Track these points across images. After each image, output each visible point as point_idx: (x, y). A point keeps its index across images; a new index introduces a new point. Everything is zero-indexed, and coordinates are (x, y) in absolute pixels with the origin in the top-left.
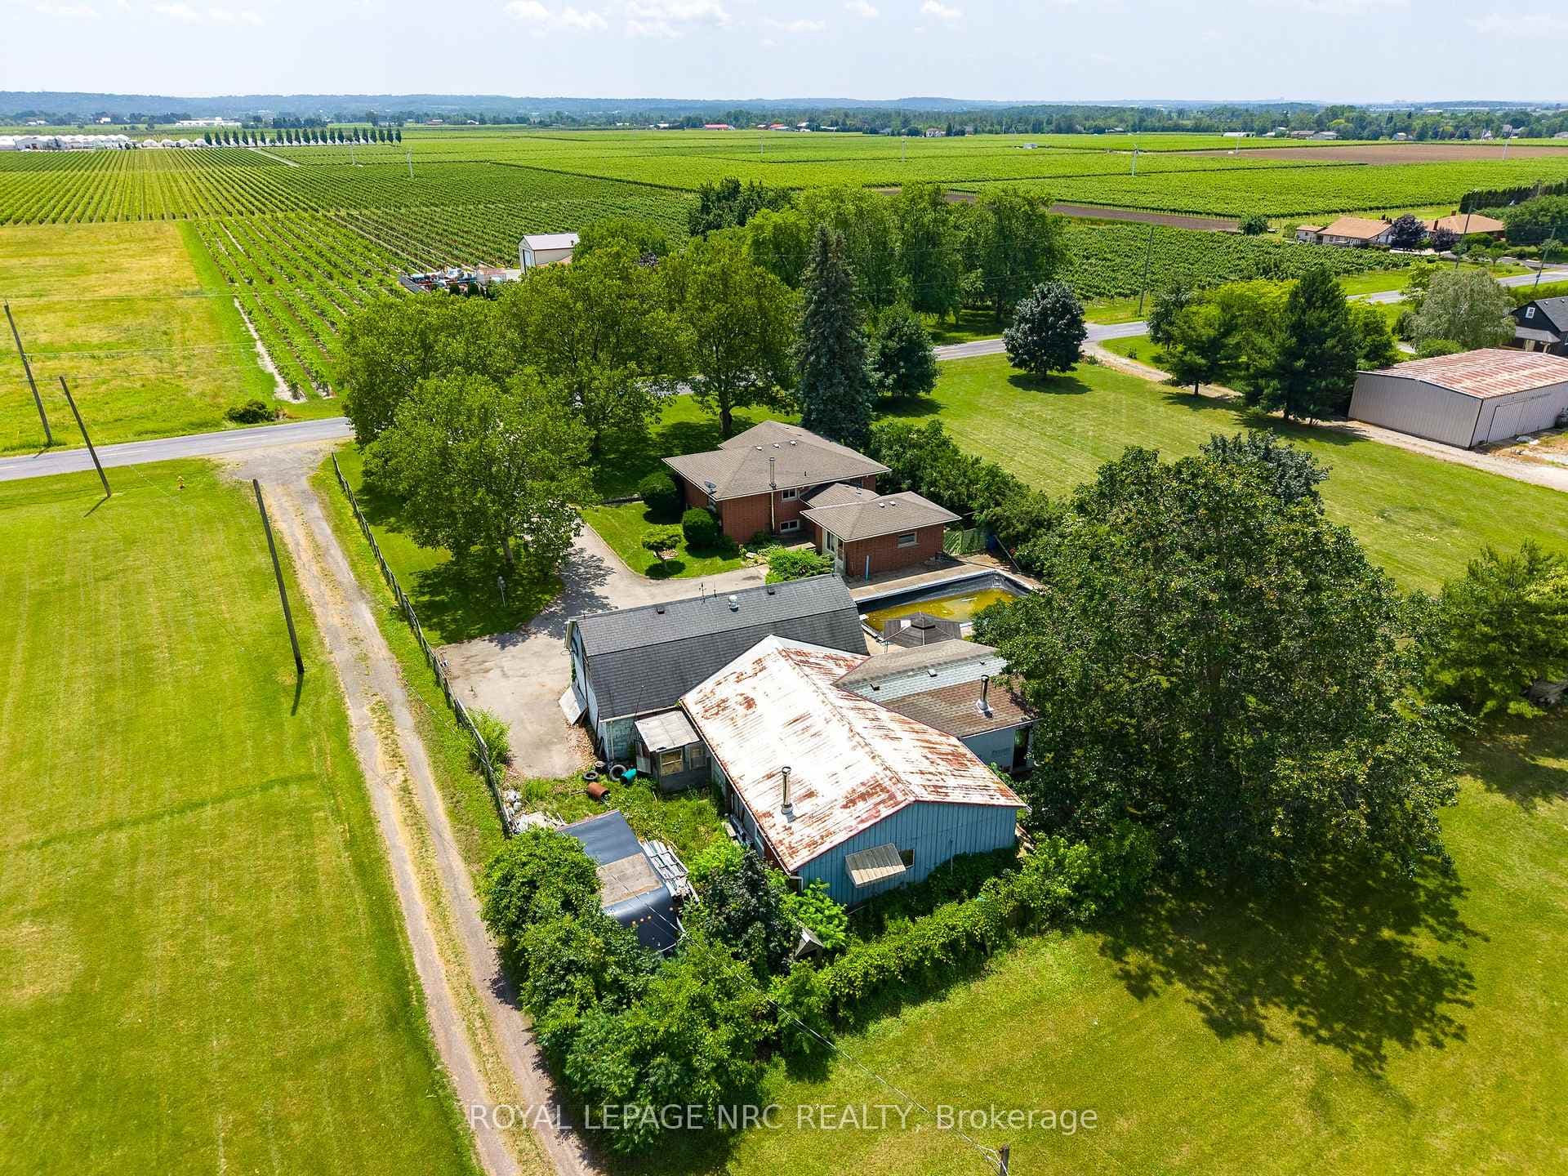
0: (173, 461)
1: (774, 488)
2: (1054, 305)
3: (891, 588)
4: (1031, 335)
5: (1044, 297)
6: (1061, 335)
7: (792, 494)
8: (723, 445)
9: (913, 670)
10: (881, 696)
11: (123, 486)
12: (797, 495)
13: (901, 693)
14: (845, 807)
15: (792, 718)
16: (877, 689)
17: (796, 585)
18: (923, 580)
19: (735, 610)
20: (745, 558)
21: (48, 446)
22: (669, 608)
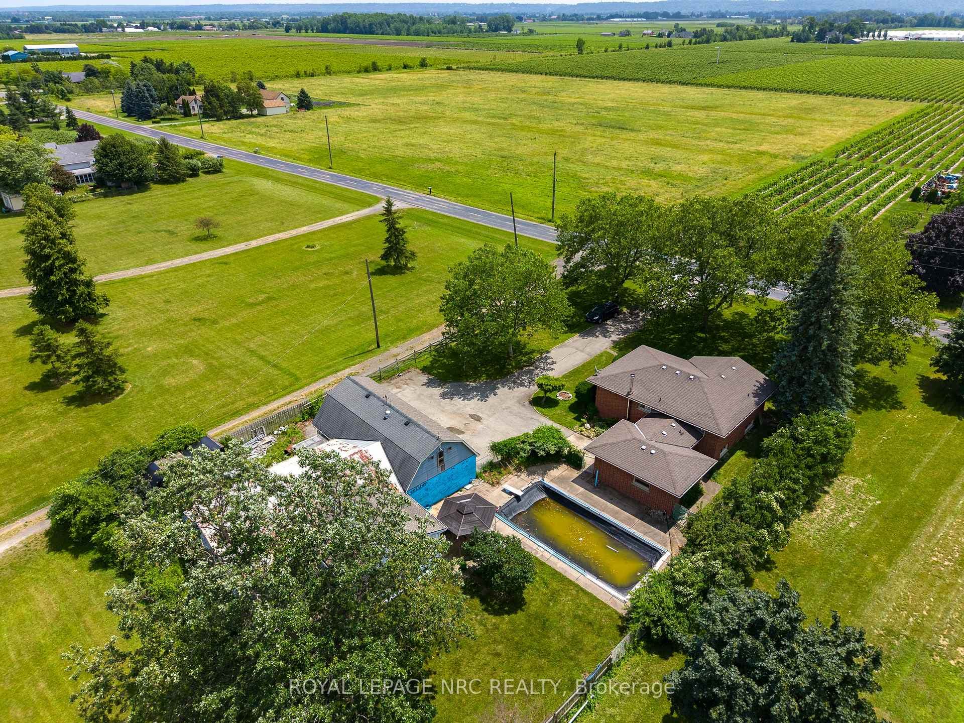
1: (628, 395)
3: (587, 499)
17: (419, 430)
18: (615, 515)
19: (385, 419)
20: (583, 425)
21: (550, 221)
22: (371, 397)
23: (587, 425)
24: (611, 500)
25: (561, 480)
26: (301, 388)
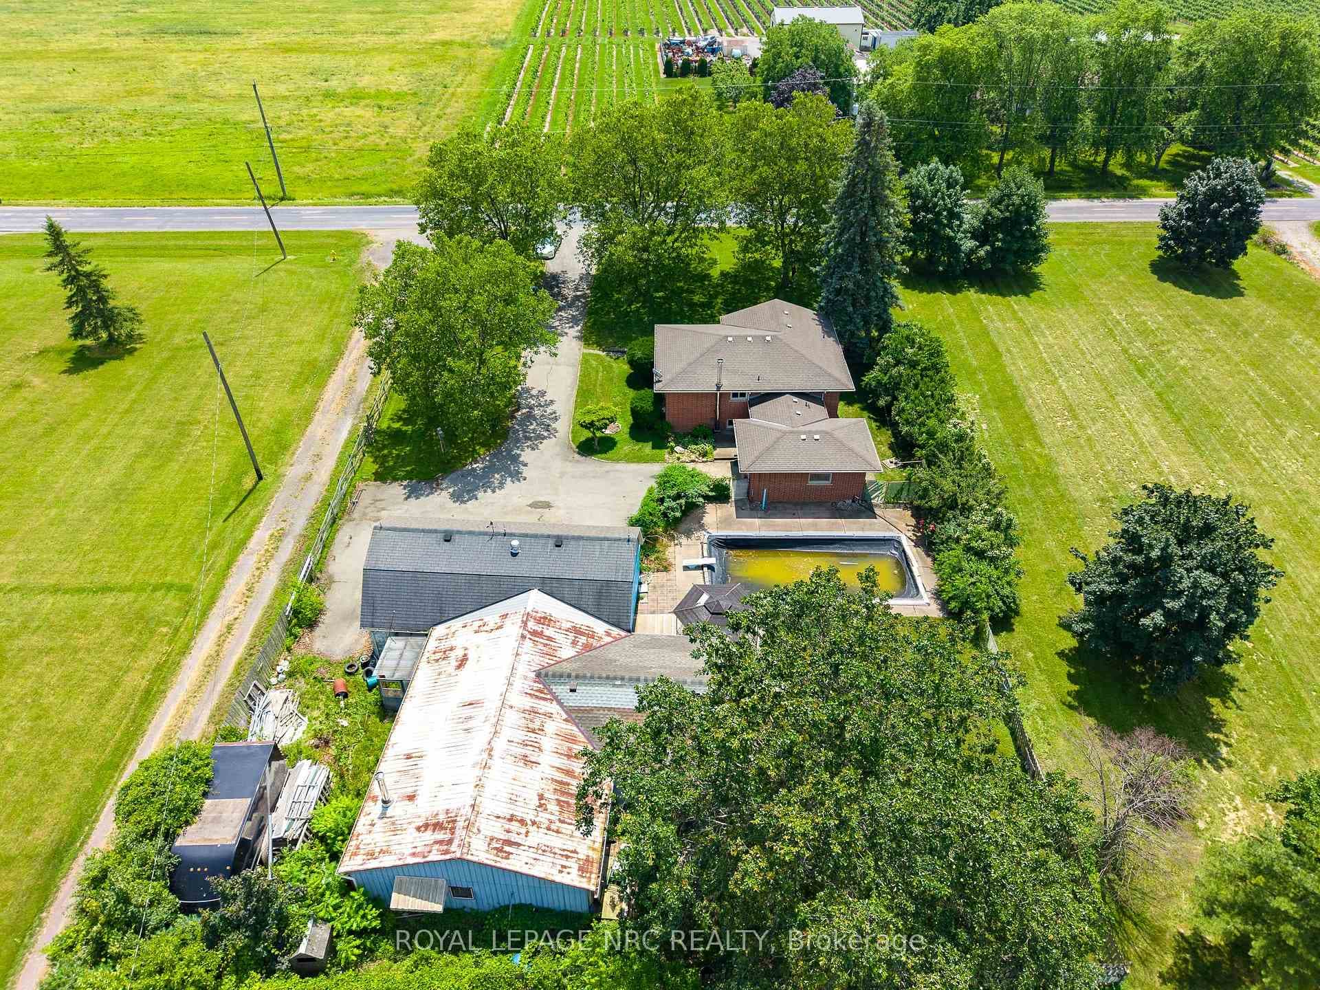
0: (342, 232)
1: (719, 388)
2: (1224, 188)
3: (774, 527)
4: (1188, 218)
5: (1218, 176)
6: (1221, 225)
7: (743, 395)
8: (723, 318)
9: (622, 679)
10: (573, 701)
11: (299, 249)
12: (747, 397)
13: (592, 703)
14: (418, 829)
15: (469, 700)
16: (573, 691)
17: (586, 543)
18: (815, 527)
19: (514, 555)
20: (672, 451)
21: (282, 199)
22: (456, 537)
23: (678, 449)
24: (794, 516)
25: (724, 522)
26: (212, 601)
